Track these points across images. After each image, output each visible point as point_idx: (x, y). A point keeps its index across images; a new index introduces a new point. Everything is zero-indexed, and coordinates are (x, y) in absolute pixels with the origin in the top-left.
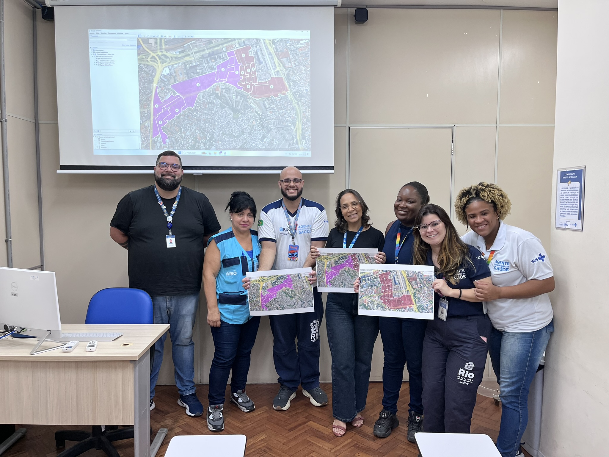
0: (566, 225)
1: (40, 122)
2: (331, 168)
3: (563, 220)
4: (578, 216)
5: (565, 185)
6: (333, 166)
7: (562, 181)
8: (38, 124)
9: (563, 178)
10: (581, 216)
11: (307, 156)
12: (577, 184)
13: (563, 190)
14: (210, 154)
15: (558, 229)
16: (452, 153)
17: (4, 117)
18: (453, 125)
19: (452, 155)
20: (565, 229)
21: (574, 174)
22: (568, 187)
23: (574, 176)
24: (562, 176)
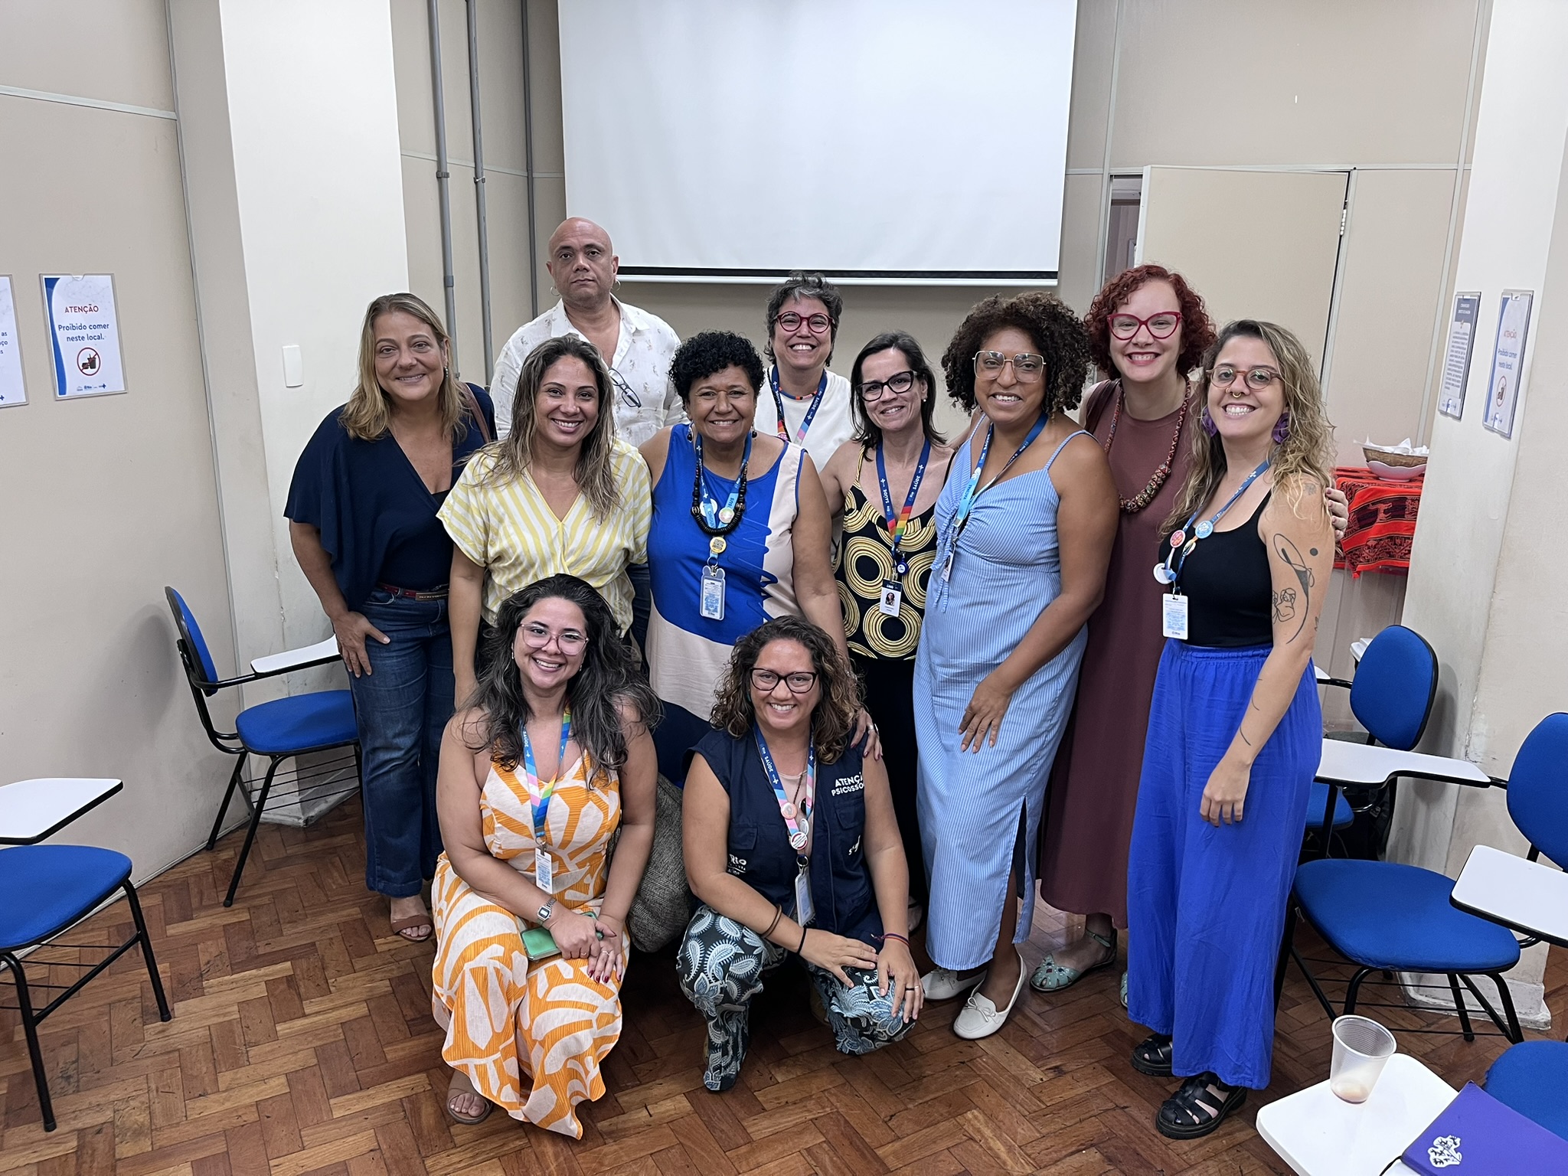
0: (1448, 406)
1: (535, 175)
2: (1052, 275)
3: (1447, 396)
4: (1461, 389)
5: (1458, 325)
6: (1058, 271)
7: (1459, 318)
8: (533, 178)
9: (1460, 311)
10: (1463, 394)
12: (1467, 326)
13: (1456, 335)
15: (1441, 411)
16: (1342, 233)
17: (480, 174)
18: (1349, 167)
19: (1341, 236)
20: (1446, 414)
21: (1468, 306)
22: (1461, 331)
23: (1469, 309)
24: (1459, 308)
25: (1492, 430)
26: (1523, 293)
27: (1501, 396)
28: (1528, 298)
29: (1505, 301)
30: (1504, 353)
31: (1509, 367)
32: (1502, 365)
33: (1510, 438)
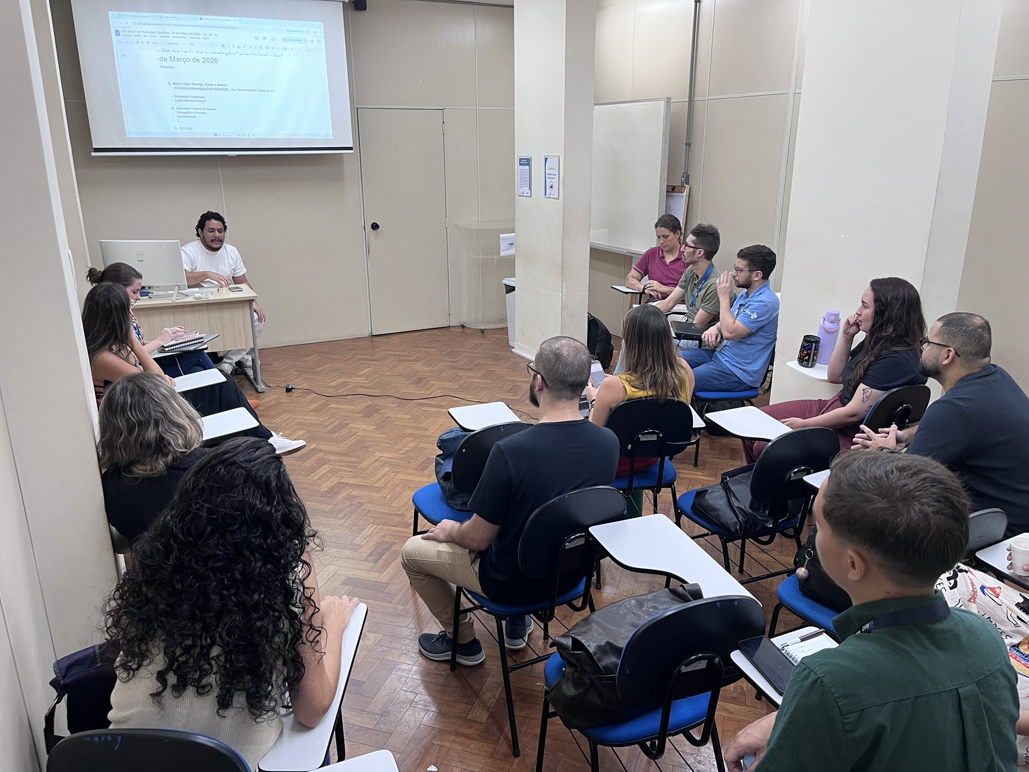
0: (523, 193)
2: (351, 148)
3: (521, 190)
4: (528, 188)
5: (522, 166)
6: (352, 146)
7: (520, 164)
10: (530, 189)
11: (329, 138)
12: (528, 167)
13: (521, 170)
14: (244, 136)
15: (519, 196)
16: (444, 134)
18: (442, 108)
20: (523, 196)
22: (523, 168)
23: (526, 162)
24: (520, 161)
25: (549, 198)
26: (555, 156)
27: (551, 187)
28: (558, 158)
29: (546, 159)
30: (549, 174)
31: (554, 178)
32: (549, 178)
33: (559, 199)
